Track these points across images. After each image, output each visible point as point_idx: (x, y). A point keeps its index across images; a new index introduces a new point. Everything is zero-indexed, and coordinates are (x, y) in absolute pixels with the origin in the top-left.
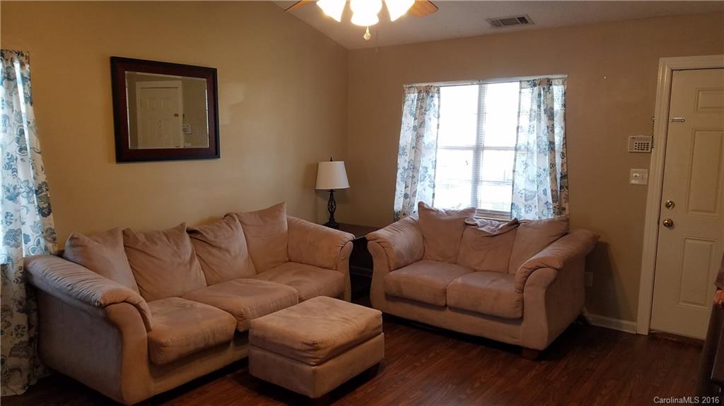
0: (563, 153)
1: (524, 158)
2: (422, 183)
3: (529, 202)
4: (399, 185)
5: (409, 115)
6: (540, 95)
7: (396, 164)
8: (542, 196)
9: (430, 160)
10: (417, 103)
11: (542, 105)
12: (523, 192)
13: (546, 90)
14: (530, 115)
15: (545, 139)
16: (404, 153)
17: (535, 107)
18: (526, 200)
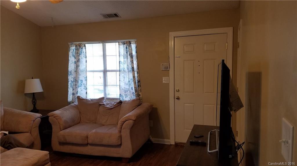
0: (137, 72)
1: (123, 75)
2: (80, 88)
3: (126, 93)
4: (69, 89)
5: (72, 57)
6: (127, 48)
7: (68, 79)
8: (131, 90)
9: (83, 77)
10: (76, 51)
11: (128, 52)
12: (124, 89)
13: (129, 46)
14: (124, 56)
15: (130, 66)
16: (71, 74)
17: (125, 53)
18: (125, 92)
